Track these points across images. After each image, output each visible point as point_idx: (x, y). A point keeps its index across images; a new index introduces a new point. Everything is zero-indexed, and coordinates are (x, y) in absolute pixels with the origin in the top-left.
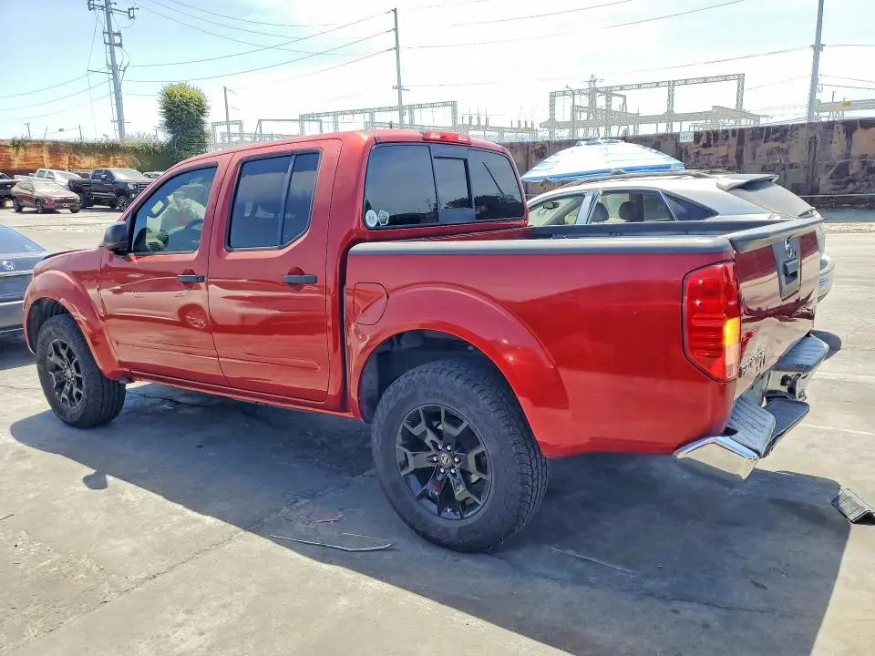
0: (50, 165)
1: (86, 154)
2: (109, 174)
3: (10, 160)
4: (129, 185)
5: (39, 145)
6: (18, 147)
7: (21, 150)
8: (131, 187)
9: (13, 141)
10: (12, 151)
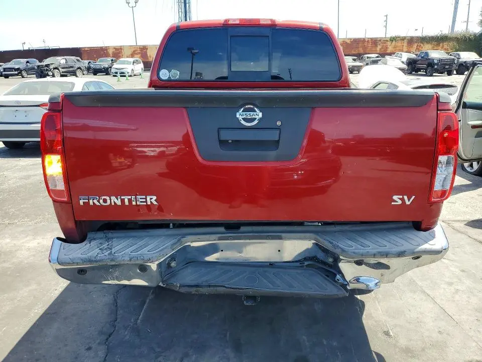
0: (406, 50)
1: (427, 42)
2: (427, 54)
3: (387, 48)
4: (435, 60)
5: (403, 39)
6: (392, 41)
7: (394, 42)
8: (436, 61)
9: (391, 38)
10: (389, 43)
